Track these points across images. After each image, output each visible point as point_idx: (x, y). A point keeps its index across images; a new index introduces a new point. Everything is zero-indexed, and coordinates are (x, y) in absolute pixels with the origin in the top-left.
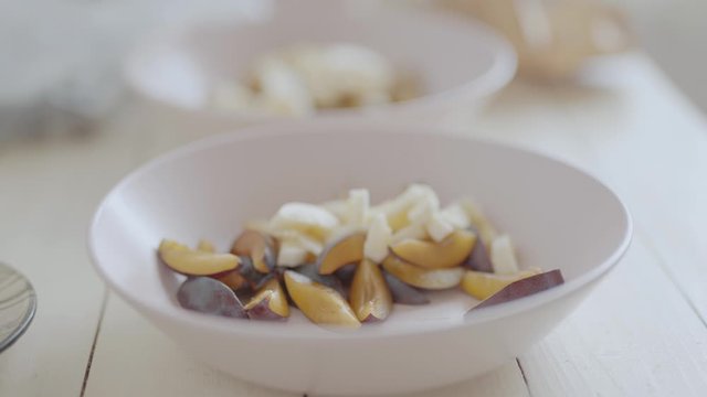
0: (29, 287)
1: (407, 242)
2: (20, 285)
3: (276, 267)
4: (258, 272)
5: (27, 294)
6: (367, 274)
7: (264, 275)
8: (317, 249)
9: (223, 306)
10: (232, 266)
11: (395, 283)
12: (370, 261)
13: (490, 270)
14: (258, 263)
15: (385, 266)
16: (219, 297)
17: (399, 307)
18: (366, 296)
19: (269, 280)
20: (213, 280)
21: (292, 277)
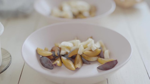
0: (11, 56)
1: (87, 51)
2: (9, 56)
3: (60, 55)
4: (56, 56)
5: (10, 58)
6: (78, 57)
7: (57, 57)
8: (68, 51)
9: (48, 63)
10: (51, 55)
11: (84, 59)
12: (79, 54)
13: (104, 58)
14: (56, 54)
15: (82, 55)
16: (48, 61)
17: (84, 64)
18: (77, 62)
19: (58, 58)
20: (47, 58)
21: (63, 57)
